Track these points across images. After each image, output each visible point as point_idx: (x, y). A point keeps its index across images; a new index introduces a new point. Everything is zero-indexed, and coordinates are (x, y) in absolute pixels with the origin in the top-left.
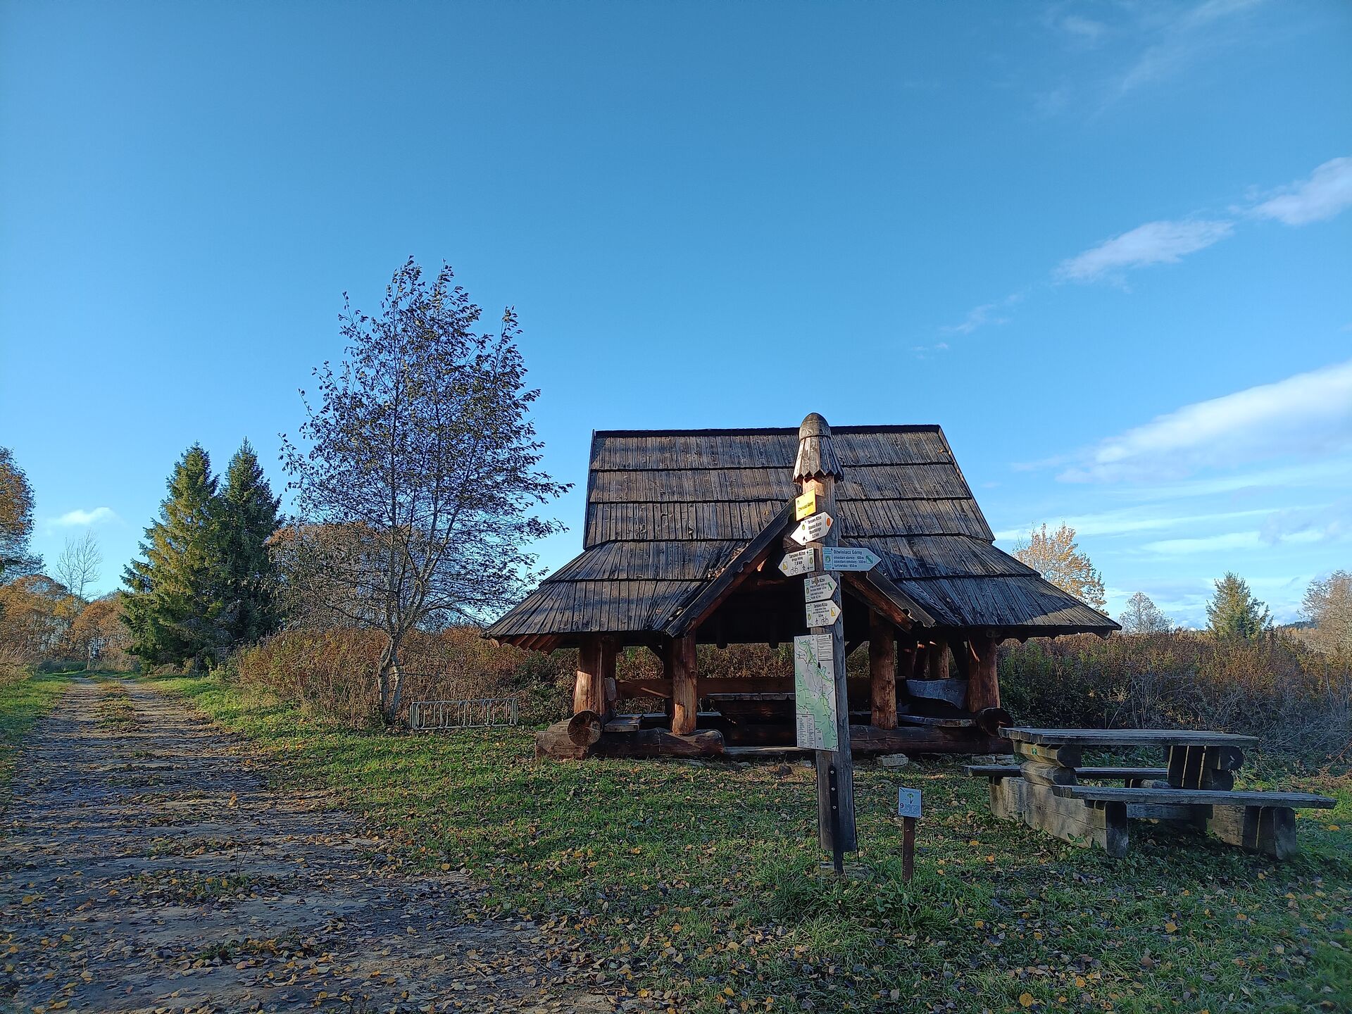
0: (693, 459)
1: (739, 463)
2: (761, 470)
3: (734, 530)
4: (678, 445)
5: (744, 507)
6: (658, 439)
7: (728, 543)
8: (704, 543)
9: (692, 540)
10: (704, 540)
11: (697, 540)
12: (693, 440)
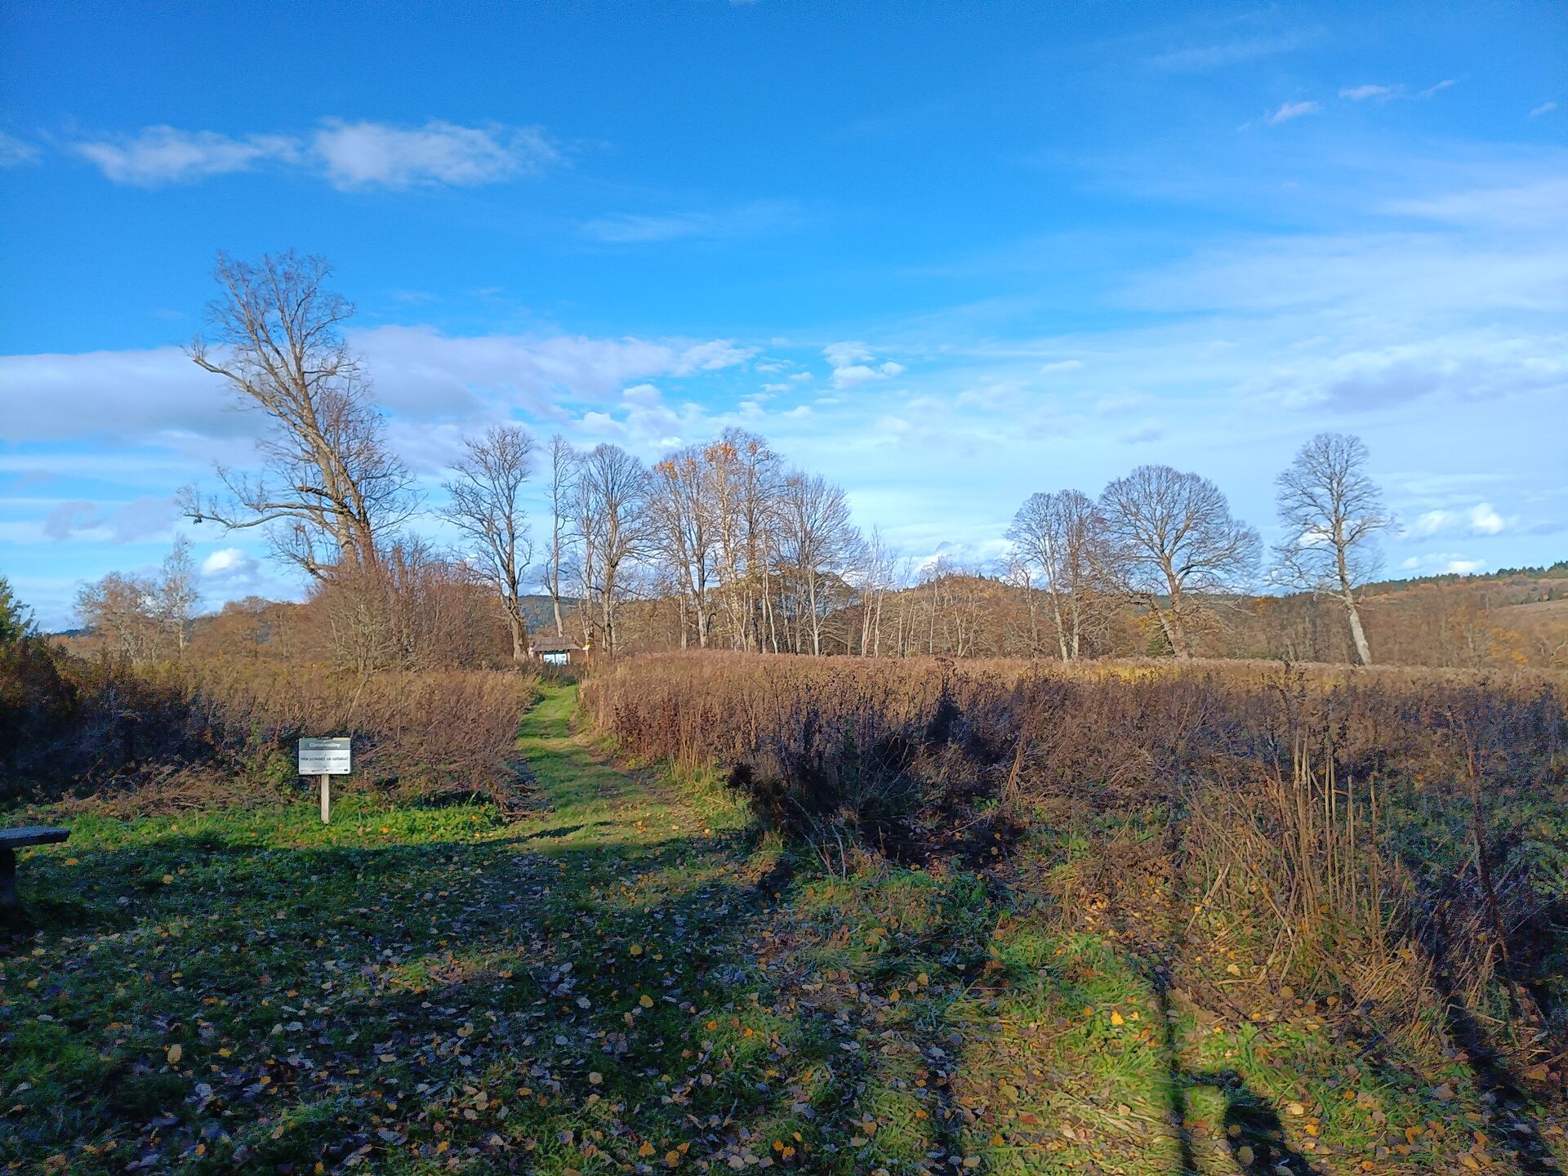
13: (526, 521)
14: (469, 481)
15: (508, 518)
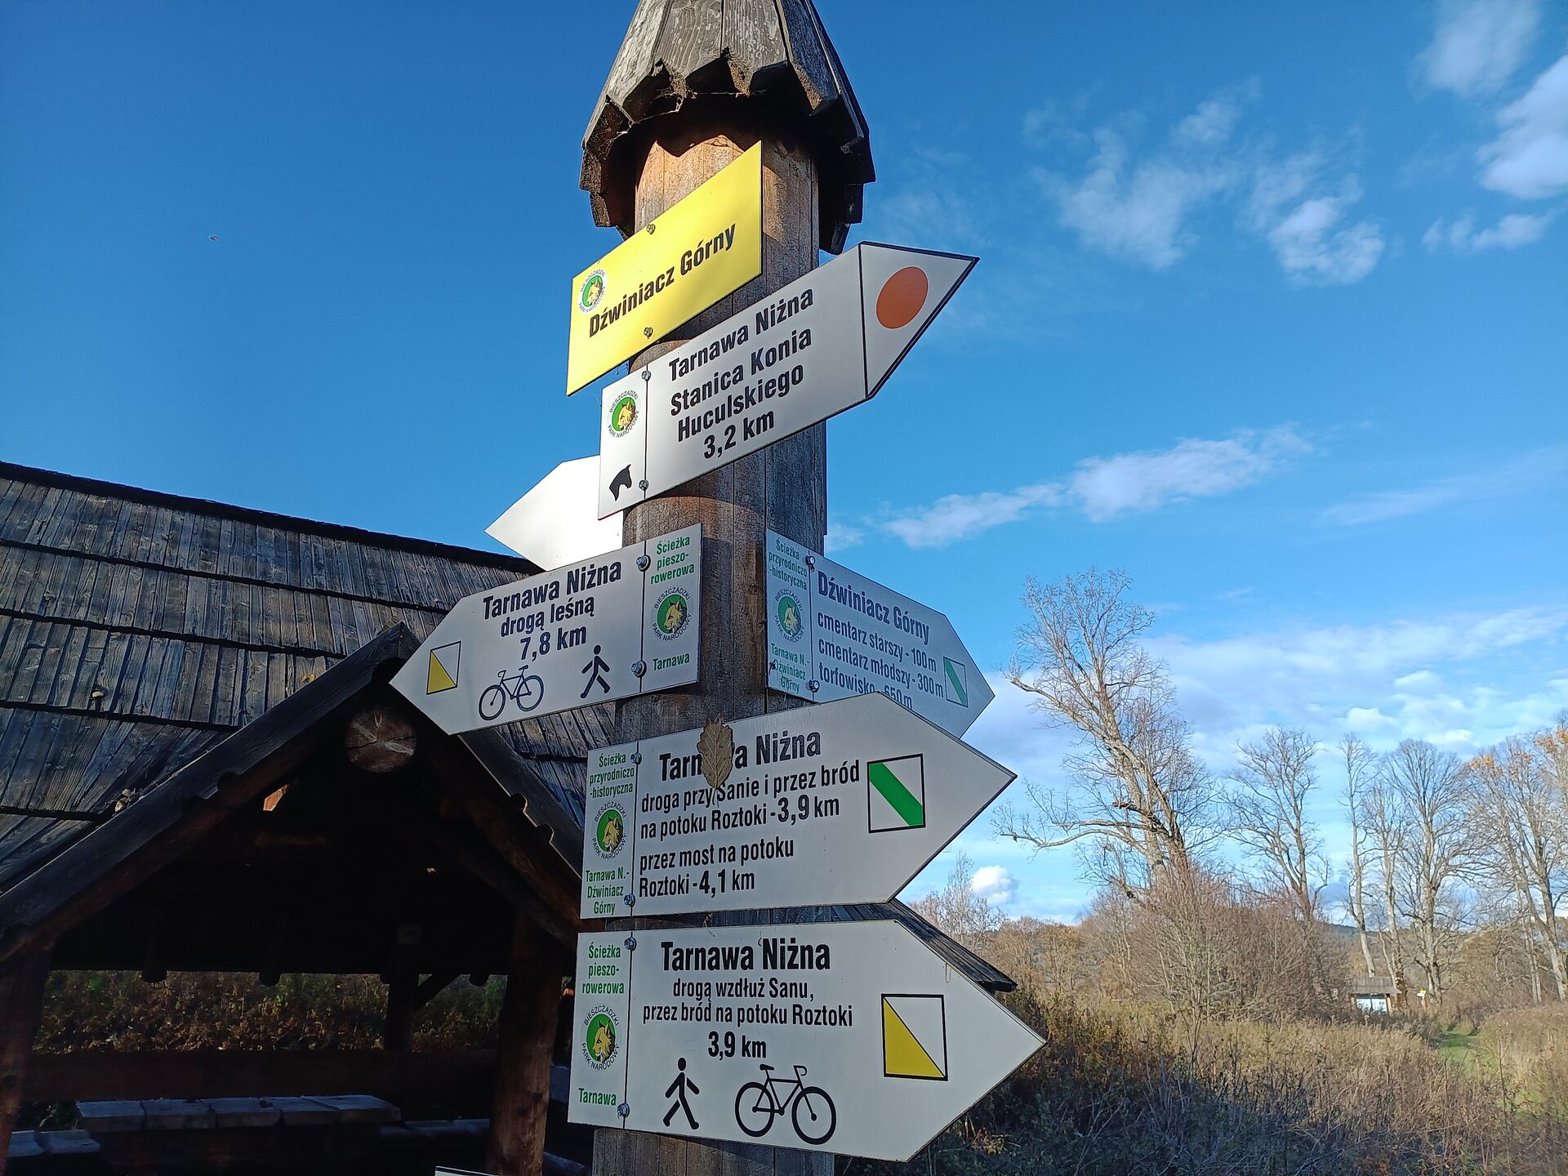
0: (151, 546)
1: (265, 573)
2: (313, 597)
3: (220, 705)
4: (124, 517)
5: (259, 661)
6: (79, 497)
7: (196, 733)
8: (127, 727)
9: (98, 714)
10: (131, 718)
11: (110, 716)
12: (167, 515)
13: (1318, 835)
14: (1248, 791)
15: (1296, 831)
